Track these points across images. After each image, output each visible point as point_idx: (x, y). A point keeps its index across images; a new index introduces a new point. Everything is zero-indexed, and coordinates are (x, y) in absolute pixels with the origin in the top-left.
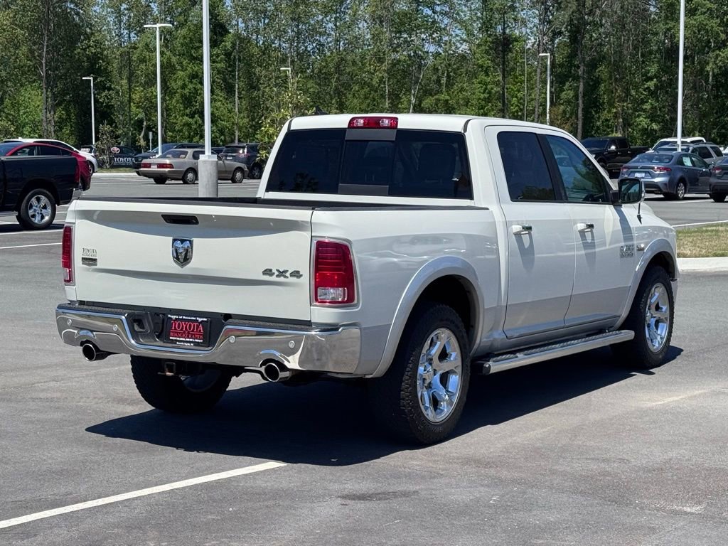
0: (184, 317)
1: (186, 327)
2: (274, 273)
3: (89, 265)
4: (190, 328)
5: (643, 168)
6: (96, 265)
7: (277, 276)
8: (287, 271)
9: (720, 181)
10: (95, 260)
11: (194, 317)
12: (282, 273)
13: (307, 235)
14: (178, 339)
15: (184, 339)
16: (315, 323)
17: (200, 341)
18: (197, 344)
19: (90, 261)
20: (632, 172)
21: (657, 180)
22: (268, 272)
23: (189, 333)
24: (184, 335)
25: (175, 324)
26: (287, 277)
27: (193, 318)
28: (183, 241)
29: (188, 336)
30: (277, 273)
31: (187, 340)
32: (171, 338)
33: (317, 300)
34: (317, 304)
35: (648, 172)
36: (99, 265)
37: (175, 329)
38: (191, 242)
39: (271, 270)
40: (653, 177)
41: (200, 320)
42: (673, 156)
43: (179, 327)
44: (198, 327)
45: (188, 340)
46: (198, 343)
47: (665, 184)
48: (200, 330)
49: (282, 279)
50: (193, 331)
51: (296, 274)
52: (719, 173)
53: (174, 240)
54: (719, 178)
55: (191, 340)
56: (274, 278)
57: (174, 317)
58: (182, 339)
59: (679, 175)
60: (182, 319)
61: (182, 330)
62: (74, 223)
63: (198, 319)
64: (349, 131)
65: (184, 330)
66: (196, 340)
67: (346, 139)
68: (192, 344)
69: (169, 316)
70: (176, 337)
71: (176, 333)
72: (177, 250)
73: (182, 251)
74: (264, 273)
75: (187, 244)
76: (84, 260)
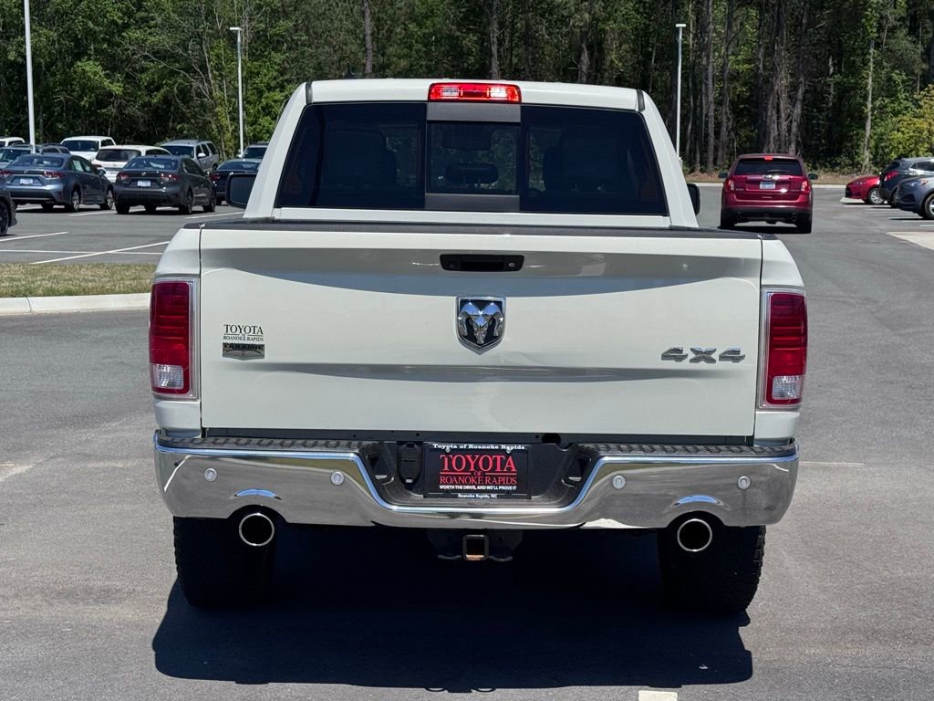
0: (471, 446)
1: (477, 464)
2: (686, 356)
3: (243, 357)
4: (485, 466)
5: (30, 172)
6: (263, 356)
7: (692, 361)
8: (715, 350)
9: (128, 189)
10: (261, 347)
11: (496, 443)
12: (703, 356)
13: (751, 284)
14: (461, 487)
15: (474, 487)
16: (764, 441)
17: (510, 488)
18: (504, 495)
19: (244, 350)
20: (15, 178)
21: (48, 187)
22: (675, 354)
23: (483, 474)
24: (473, 480)
25: (450, 460)
26: (713, 361)
27: (493, 447)
28: (481, 304)
29: (483, 481)
30: (692, 355)
31: (481, 488)
32: (441, 487)
33: (770, 399)
34: (771, 406)
35: (37, 178)
36: (269, 357)
37: (451, 469)
38: (499, 304)
39: (679, 351)
40: (43, 185)
41: (509, 448)
42: (63, 160)
43: (459, 465)
44: (503, 463)
45: (483, 488)
46: (508, 492)
47: (59, 193)
48: (509, 470)
49: (703, 365)
50: (493, 470)
51: (733, 355)
52: (126, 180)
53: (463, 303)
54: (126, 186)
55: (490, 488)
56: (685, 365)
57: (448, 447)
58: (468, 487)
59: (73, 182)
60: (467, 449)
61: (466, 470)
62: (194, 276)
63: (503, 447)
64: (430, 105)
65: (472, 469)
66: (503, 488)
67: (429, 118)
68: (494, 496)
69: (435, 445)
70: (454, 484)
71: (452, 476)
72: (469, 322)
73: (481, 322)
74: (665, 357)
75: (492, 309)
76: (230, 349)
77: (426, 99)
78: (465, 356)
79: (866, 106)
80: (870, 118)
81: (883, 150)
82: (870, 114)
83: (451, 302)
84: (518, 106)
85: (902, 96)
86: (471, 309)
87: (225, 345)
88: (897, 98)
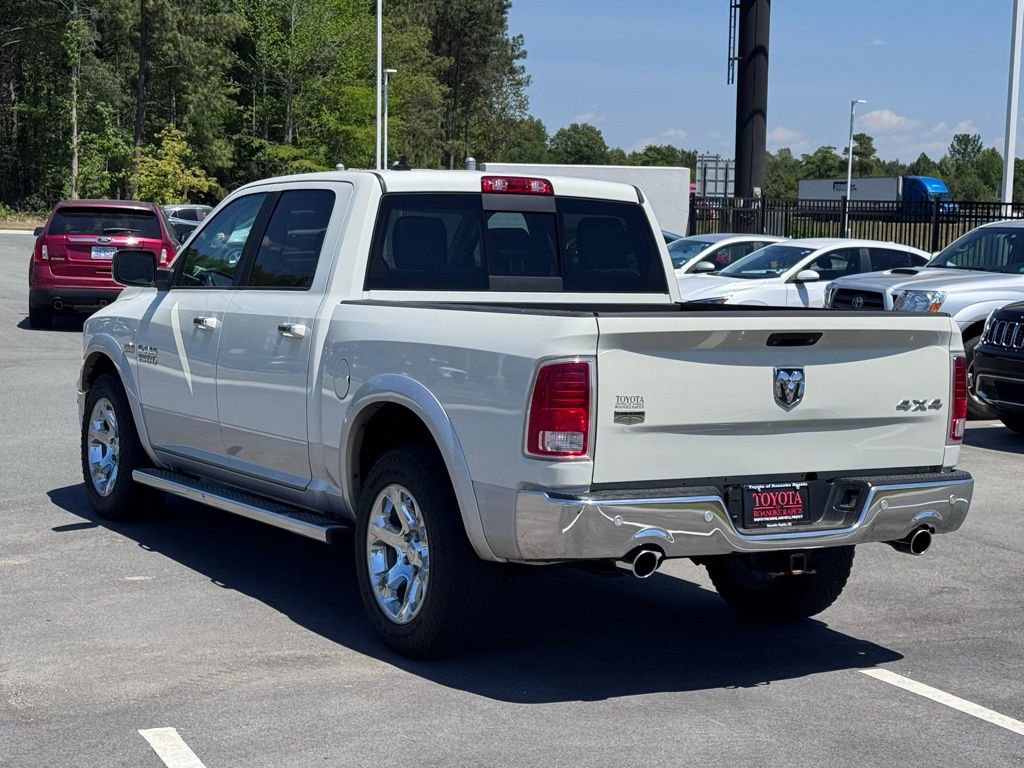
0: (773, 486)
1: (777, 499)
2: (910, 407)
3: (630, 422)
4: (783, 501)
7: (914, 410)
8: (927, 401)
10: (643, 413)
11: (788, 482)
12: (920, 406)
13: (946, 350)
14: (767, 519)
15: (776, 518)
17: (798, 517)
18: (796, 522)
19: (629, 417)
22: (904, 405)
23: (782, 508)
24: (775, 512)
25: (760, 498)
26: (925, 410)
27: (787, 485)
28: (789, 372)
29: (782, 512)
30: (914, 406)
31: (781, 518)
32: (755, 520)
33: (953, 437)
34: (953, 442)
36: (648, 422)
37: (761, 505)
38: (801, 371)
39: (907, 403)
41: (796, 486)
43: (766, 502)
44: (794, 496)
46: (798, 520)
48: (798, 502)
49: (919, 413)
50: (788, 504)
51: (937, 405)
53: (778, 371)
55: (786, 518)
56: (910, 413)
57: (758, 487)
58: (773, 518)
60: (771, 488)
61: (771, 505)
62: (591, 356)
63: (794, 484)
64: (484, 195)
65: (775, 504)
66: (794, 517)
67: (485, 208)
68: (790, 524)
69: (750, 487)
70: (763, 517)
71: (762, 510)
72: (783, 387)
73: (791, 386)
74: (899, 408)
75: (796, 376)
76: (620, 417)
77: (480, 190)
78: (778, 414)
79: (72, 142)
80: (77, 155)
81: (91, 192)
82: (76, 150)
83: (768, 371)
84: (552, 199)
85: (110, 131)
86: (784, 376)
87: (616, 414)
88: (106, 134)
